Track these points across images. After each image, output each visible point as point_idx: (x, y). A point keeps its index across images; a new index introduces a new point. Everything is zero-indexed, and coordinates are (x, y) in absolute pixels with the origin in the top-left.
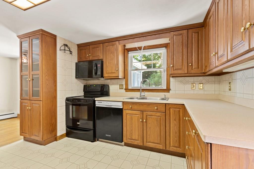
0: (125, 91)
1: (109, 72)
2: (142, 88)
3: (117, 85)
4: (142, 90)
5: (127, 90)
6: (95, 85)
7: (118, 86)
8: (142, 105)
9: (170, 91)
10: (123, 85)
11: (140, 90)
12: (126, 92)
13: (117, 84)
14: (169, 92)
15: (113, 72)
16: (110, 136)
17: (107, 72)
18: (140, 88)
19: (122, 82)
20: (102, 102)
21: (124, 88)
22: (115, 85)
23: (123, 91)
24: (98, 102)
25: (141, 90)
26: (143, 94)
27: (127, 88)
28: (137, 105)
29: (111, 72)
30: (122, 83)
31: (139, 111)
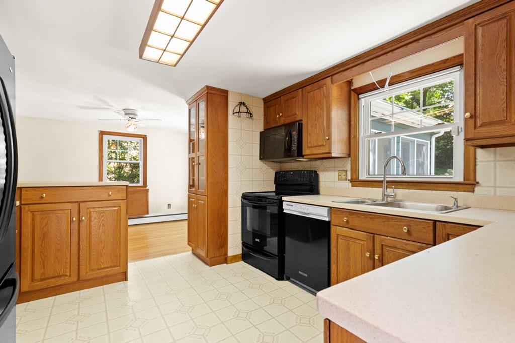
0: (350, 184)
1: (312, 145)
2: (388, 179)
3: (335, 171)
4: (388, 182)
5: (355, 182)
6: (291, 171)
7: (337, 174)
8: (371, 218)
9: (477, 189)
10: (346, 171)
11: (382, 182)
12: (352, 186)
13: (333, 169)
14: (473, 191)
15: (320, 144)
16: (306, 275)
17: (309, 145)
18: (382, 179)
19: (343, 165)
20: (292, 206)
21: (349, 177)
22: (329, 171)
23: (348, 184)
24: (287, 205)
25: (385, 184)
26: (390, 191)
27: (354, 177)
28: (359, 217)
29: (315, 144)
30: (345, 167)
31: (365, 233)
